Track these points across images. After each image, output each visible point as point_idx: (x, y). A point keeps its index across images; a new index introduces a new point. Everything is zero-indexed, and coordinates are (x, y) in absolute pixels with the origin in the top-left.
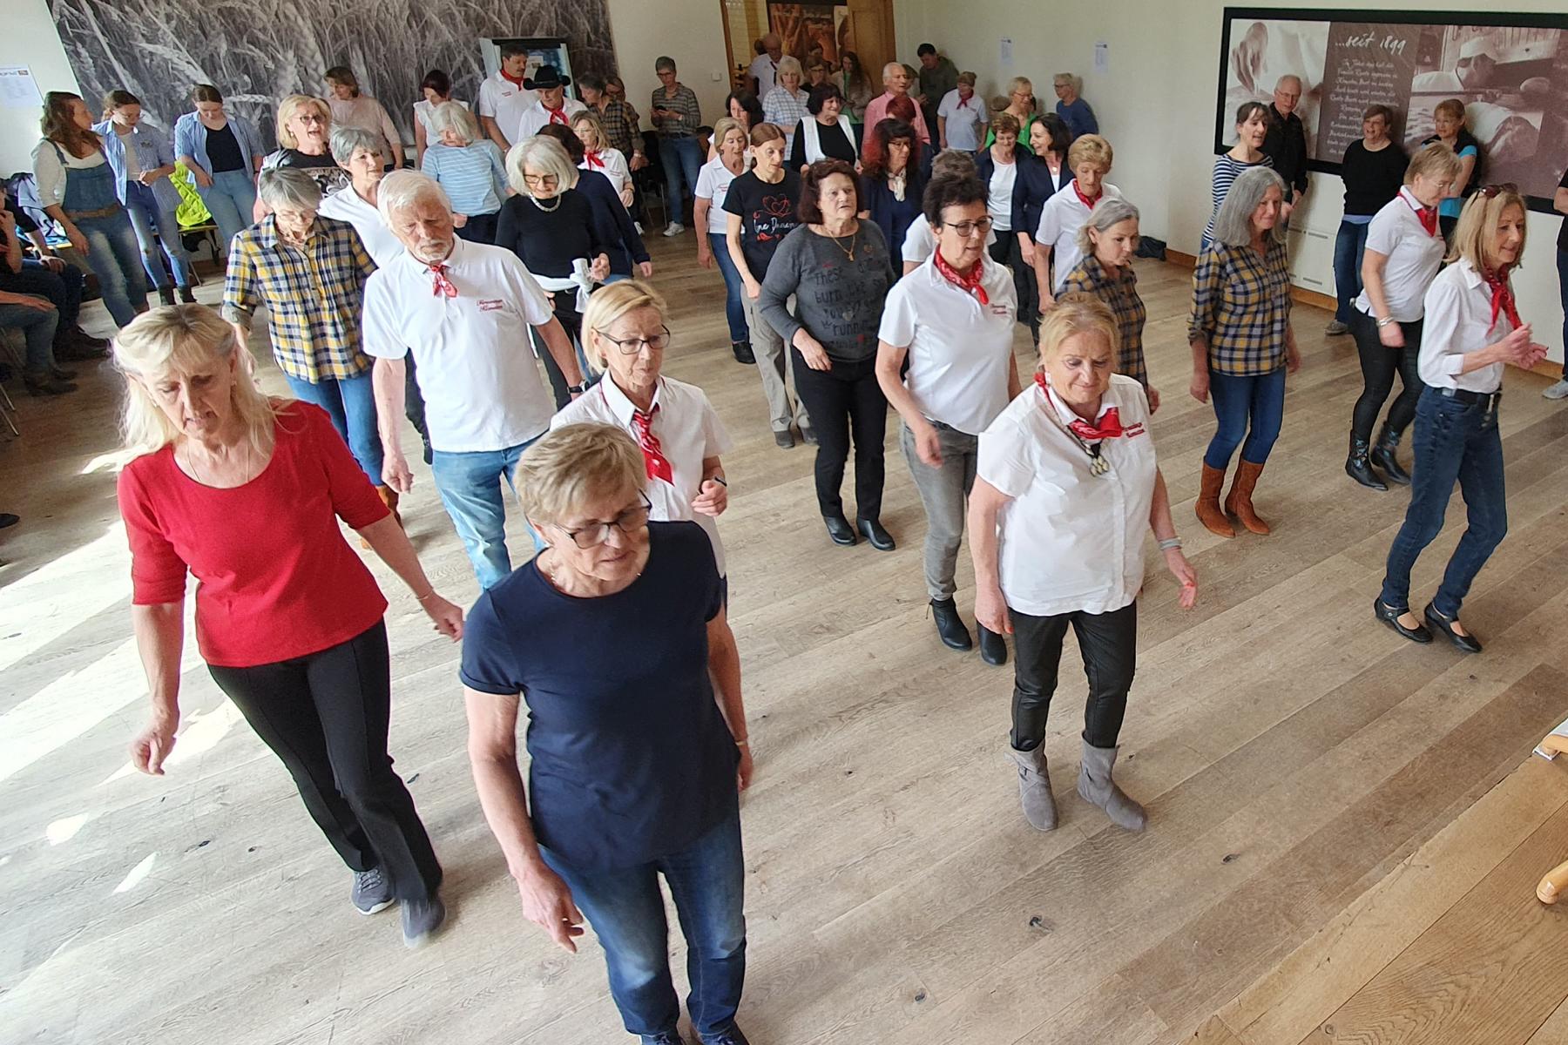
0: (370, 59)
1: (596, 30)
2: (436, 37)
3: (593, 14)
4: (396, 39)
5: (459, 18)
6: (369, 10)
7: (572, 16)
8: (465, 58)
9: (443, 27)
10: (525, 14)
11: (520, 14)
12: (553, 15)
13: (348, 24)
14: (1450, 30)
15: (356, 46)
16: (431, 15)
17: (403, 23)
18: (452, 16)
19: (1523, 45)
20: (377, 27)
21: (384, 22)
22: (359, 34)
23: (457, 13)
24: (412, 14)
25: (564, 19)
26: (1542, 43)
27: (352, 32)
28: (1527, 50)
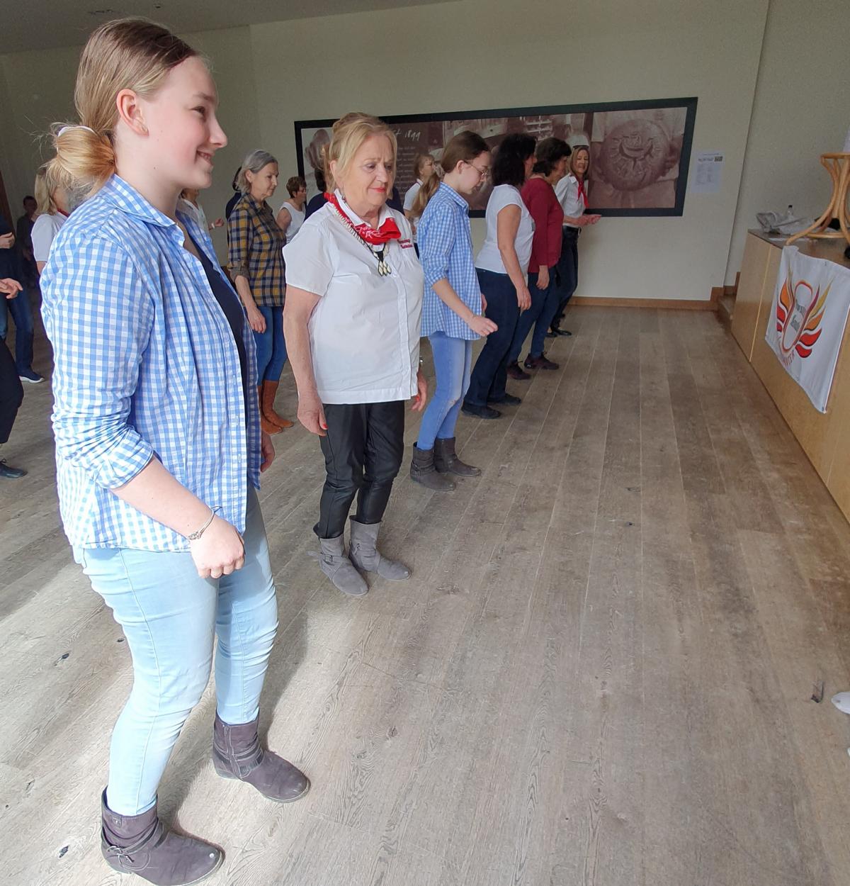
14: (446, 124)
19: (489, 128)
26: (499, 125)
28: (491, 130)
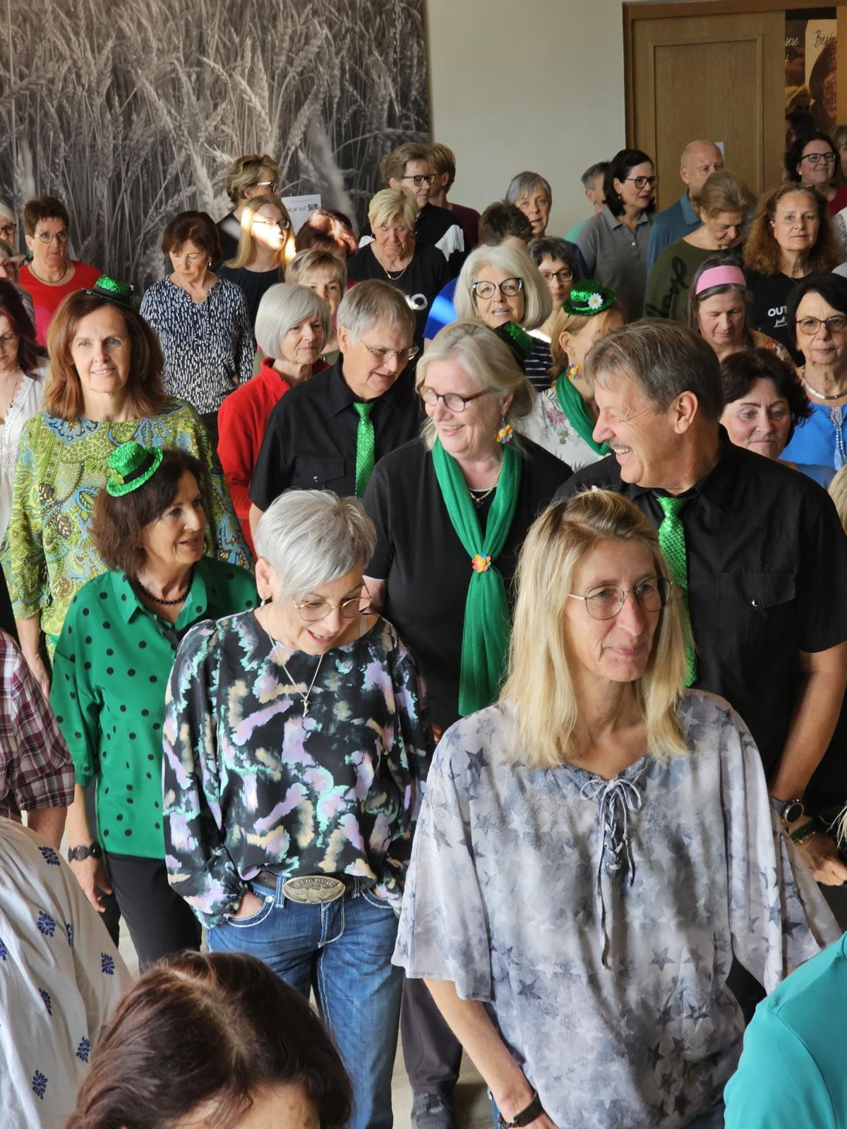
0: (42, 165)
1: (404, 97)
2: (148, 123)
3: (403, 67)
4: (85, 130)
5: (187, 86)
6: (52, 81)
7: (368, 73)
8: (189, 159)
9: (160, 104)
10: (292, 73)
11: (284, 75)
12: (337, 72)
13: (19, 107)
15: (25, 144)
16: (145, 84)
17: (99, 101)
18: (176, 83)
20: (60, 109)
21: (71, 99)
22: (32, 123)
23: (184, 78)
24: (116, 84)
25: (355, 80)
27: (21, 120)
